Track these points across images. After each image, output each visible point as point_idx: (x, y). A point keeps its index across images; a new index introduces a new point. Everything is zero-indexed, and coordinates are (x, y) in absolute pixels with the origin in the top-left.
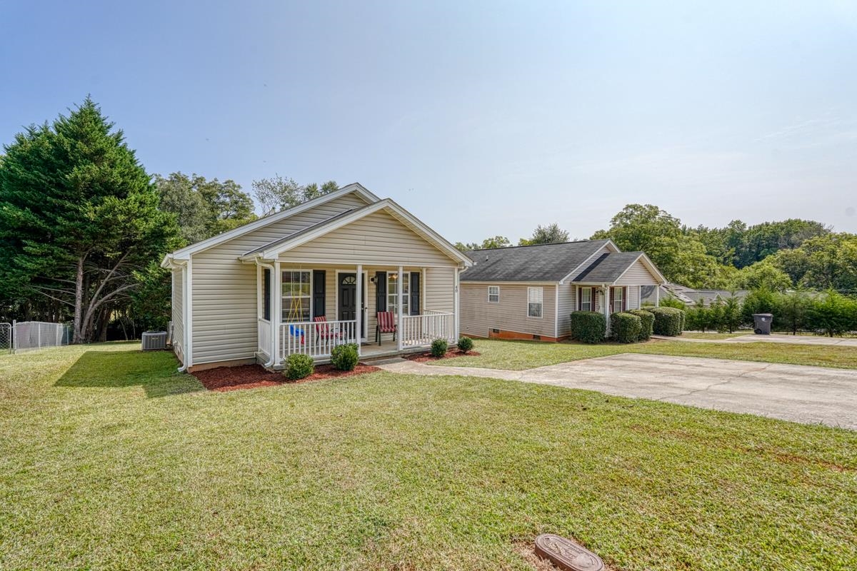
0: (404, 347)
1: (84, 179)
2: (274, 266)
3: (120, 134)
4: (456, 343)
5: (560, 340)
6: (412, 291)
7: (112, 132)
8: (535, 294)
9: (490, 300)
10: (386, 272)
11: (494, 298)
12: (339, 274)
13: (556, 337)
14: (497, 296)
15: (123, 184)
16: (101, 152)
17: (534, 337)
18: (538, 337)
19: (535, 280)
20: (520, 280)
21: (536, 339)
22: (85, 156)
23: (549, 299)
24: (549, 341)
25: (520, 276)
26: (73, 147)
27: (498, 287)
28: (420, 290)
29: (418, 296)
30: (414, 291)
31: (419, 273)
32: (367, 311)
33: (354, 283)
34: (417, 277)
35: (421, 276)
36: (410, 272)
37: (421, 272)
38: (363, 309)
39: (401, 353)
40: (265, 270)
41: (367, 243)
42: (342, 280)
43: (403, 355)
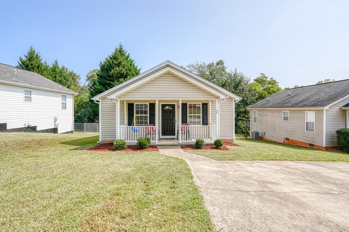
0: (182, 141)
1: (115, 73)
2: (117, 102)
3: (129, 54)
5: (327, 149)
7: (127, 54)
8: (310, 116)
9: (284, 119)
10: (187, 103)
11: (286, 119)
13: (324, 146)
14: (288, 117)
15: (126, 73)
16: (120, 63)
17: (310, 145)
18: (313, 145)
19: (309, 106)
20: (300, 107)
21: (311, 146)
22: (116, 65)
23: (319, 120)
24: (319, 148)
25: (301, 104)
26: (113, 62)
27: (288, 111)
28: (208, 113)
29: (207, 116)
30: (204, 113)
31: (207, 103)
32: (176, 122)
33: (170, 109)
34: (206, 105)
35: (208, 105)
36: (201, 103)
37: (208, 103)
38: (174, 121)
39: (180, 144)
40: (128, 103)
41: (161, 89)
42: (164, 108)
43: (182, 146)
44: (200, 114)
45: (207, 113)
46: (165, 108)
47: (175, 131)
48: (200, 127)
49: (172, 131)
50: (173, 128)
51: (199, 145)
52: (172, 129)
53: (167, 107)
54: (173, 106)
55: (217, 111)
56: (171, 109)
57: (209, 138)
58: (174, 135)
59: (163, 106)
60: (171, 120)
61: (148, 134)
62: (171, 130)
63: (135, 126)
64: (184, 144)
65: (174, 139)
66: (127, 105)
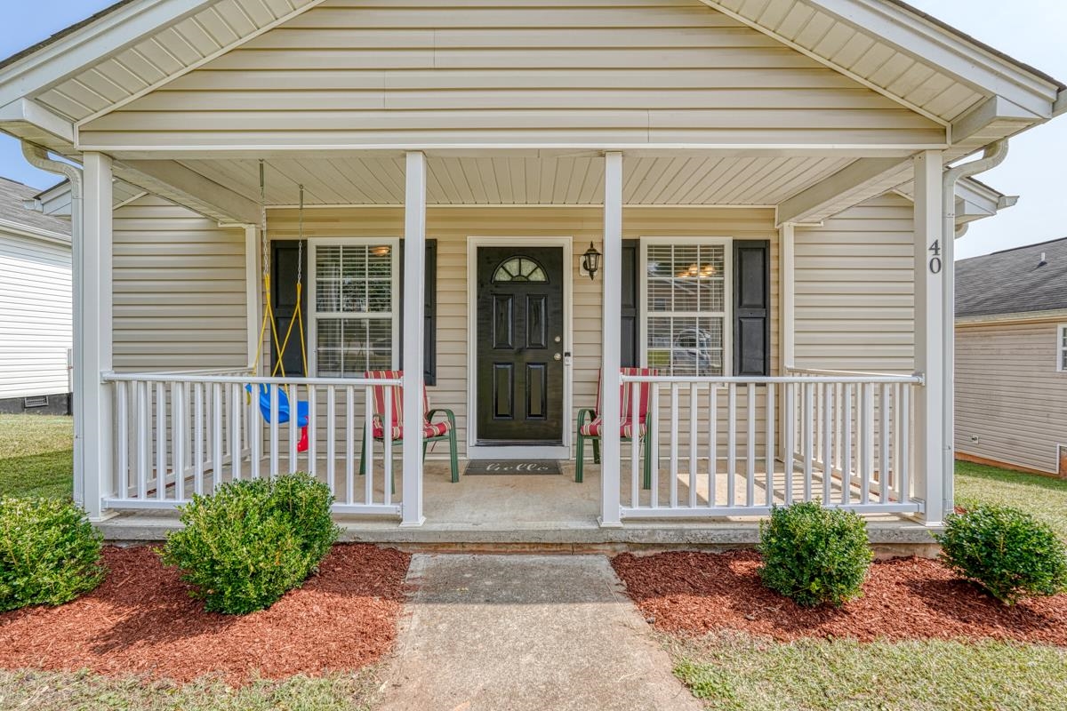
0: (625, 511)
4: (935, 523)
6: (739, 302)
9: (1063, 365)
12: (480, 250)
28: (773, 302)
29: (766, 321)
30: (745, 302)
31: (767, 242)
32: (569, 361)
33: (533, 278)
34: (760, 255)
35: (773, 251)
36: (727, 242)
37: (773, 241)
38: (558, 356)
39: (611, 535)
40: (274, 242)
41: (443, 58)
42: (495, 270)
43: (622, 549)
44: (722, 309)
45: (765, 305)
46: (502, 276)
47: (559, 417)
48: (724, 394)
49: (544, 414)
50: (551, 395)
51: (817, 573)
52: (544, 405)
53: (512, 266)
54: (550, 259)
55: (935, 248)
56: (539, 276)
57: (779, 462)
58: (555, 437)
59: (489, 258)
60: (538, 347)
61: (379, 435)
62: (536, 410)
63: (310, 379)
64: (642, 532)
65: (553, 468)
66: (267, 250)
